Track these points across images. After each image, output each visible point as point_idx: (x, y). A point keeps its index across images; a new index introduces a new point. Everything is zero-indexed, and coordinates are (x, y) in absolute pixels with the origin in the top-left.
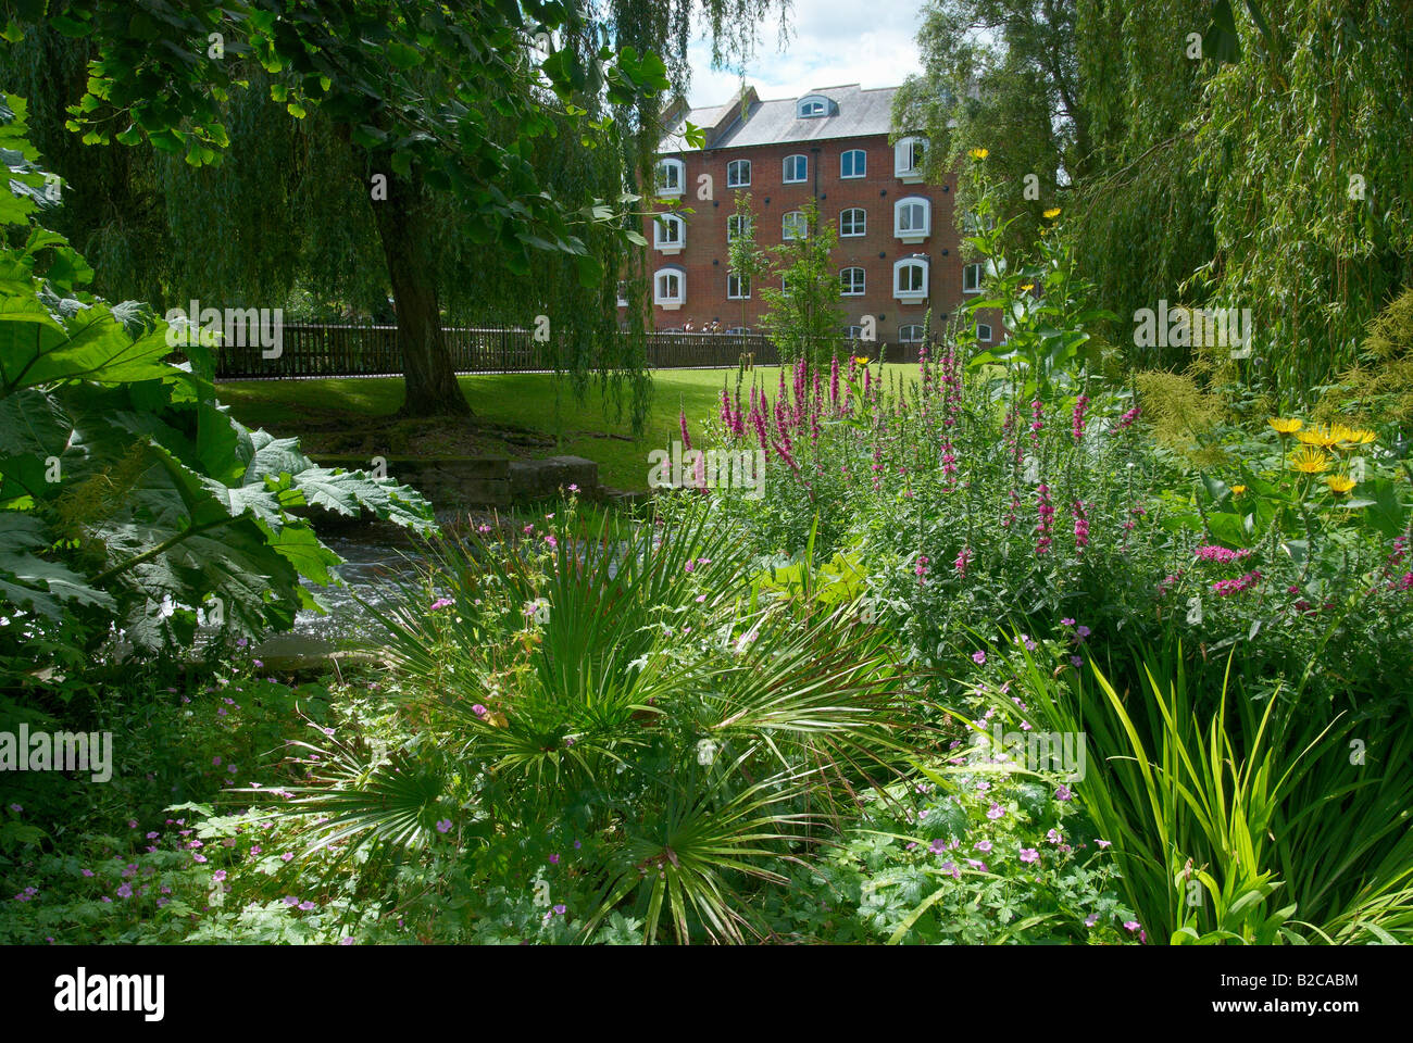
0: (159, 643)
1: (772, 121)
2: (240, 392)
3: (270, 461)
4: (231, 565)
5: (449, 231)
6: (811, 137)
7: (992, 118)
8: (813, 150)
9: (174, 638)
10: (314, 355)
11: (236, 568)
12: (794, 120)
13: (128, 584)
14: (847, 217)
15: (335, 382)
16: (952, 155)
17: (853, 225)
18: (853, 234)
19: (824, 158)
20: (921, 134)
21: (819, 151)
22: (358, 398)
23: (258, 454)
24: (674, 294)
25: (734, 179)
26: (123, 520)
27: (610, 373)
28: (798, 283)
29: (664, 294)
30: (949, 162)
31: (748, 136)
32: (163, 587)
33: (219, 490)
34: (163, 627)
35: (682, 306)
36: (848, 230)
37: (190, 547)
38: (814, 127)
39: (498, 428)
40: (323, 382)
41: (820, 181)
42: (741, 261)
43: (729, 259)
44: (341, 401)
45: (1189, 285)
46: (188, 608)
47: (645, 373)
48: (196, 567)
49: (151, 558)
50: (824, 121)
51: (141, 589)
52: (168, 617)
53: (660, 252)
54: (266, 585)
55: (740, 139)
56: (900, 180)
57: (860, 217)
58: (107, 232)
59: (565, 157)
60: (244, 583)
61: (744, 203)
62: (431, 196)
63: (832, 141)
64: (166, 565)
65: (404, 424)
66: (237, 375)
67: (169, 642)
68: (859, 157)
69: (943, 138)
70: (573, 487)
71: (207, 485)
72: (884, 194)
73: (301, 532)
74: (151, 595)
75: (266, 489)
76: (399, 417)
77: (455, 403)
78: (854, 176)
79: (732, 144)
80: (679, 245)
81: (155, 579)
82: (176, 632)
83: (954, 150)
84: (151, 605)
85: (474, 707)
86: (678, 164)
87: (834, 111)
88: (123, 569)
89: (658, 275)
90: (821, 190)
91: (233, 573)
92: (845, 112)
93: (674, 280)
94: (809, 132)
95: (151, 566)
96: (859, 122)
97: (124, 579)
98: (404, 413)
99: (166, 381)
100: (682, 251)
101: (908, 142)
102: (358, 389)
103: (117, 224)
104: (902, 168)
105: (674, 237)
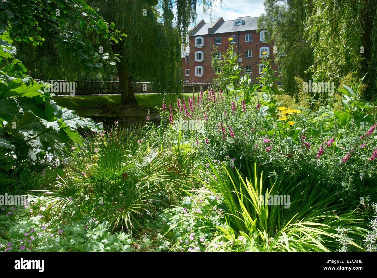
0: (35, 159)
1: (227, 26)
2: (81, 98)
3: (66, 116)
4: (55, 140)
5: (129, 57)
6: (237, 31)
7: (283, 25)
8: (238, 34)
9: (39, 158)
10: (103, 89)
11: (57, 141)
12: (233, 26)
13: (29, 145)
14: (247, 52)
15: (106, 96)
16: (273, 35)
17: (248, 54)
18: (248, 57)
19: (241, 36)
20: (266, 29)
21: (239, 34)
22: (111, 100)
23: (63, 114)
24: (200, 73)
25: (217, 42)
26: (30, 130)
27: (172, 94)
28: (225, 70)
29: (198, 73)
30: (272, 37)
31: (221, 30)
32: (38, 145)
33: (45, 122)
34: (37, 155)
35: (202, 76)
36: (247, 56)
37: (46, 136)
38: (238, 28)
39: (144, 108)
40: (103, 96)
41: (239, 43)
42: (215, 64)
43: (212, 64)
44: (106, 101)
45: (307, 71)
46: (43, 151)
47: (181, 94)
48: (47, 141)
49: (35, 138)
50: (241, 26)
51: (32, 146)
52: (38, 153)
53: (197, 61)
54: (64, 146)
55: (219, 31)
56: (261, 42)
57: (250, 52)
58: (44, 58)
59: (160, 37)
60: (59, 145)
61: (216, 49)
62: (125, 48)
63: (243, 31)
64: (39, 140)
65: (120, 107)
66: (84, 94)
67: (38, 159)
68: (250, 36)
69: (271, 31)
70: (117, 122)
71: (42, 121)
72: (257, 46)
73: (76, 133)
74: (34, 147)
75: (58, 122)
76: (119, 105)
77: (134, 101)
78: (249, 41)
79: (216, 32)
80: (202, 60)
81: (36, 144)
82: (40, 156)
83: (274, 34)
84: (34, 150)
85: (82, 173)
86: (202, 38)
87: (244, 23)
88: (28, 141)
89: (196, 68)
90: (240, 45)
91: (56, 143)
92: (247, 24)
93: (200, 69)
94: (237, 29)
95: (35, 140)
96: (250, 26)
97: (28, 143)
98: (121, 104)
99: (41, 96)
100: (203, 61)
101: (263, 32)
102: (111, 98)
103: (47, 56)
104: (262, 39)
105: (200, 58)
